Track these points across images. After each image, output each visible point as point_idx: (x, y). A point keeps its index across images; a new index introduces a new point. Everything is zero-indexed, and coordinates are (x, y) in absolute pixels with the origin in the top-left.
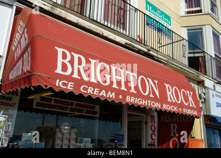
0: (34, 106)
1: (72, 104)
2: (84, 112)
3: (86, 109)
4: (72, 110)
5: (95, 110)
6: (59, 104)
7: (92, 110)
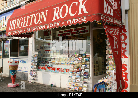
0: (57, 37)
1: (72, 30)
2: (79, 33)
3: (80, 30)
4: (72, 33)
5: (86, 30)
6: (66, 32)
7: (84, 30)
